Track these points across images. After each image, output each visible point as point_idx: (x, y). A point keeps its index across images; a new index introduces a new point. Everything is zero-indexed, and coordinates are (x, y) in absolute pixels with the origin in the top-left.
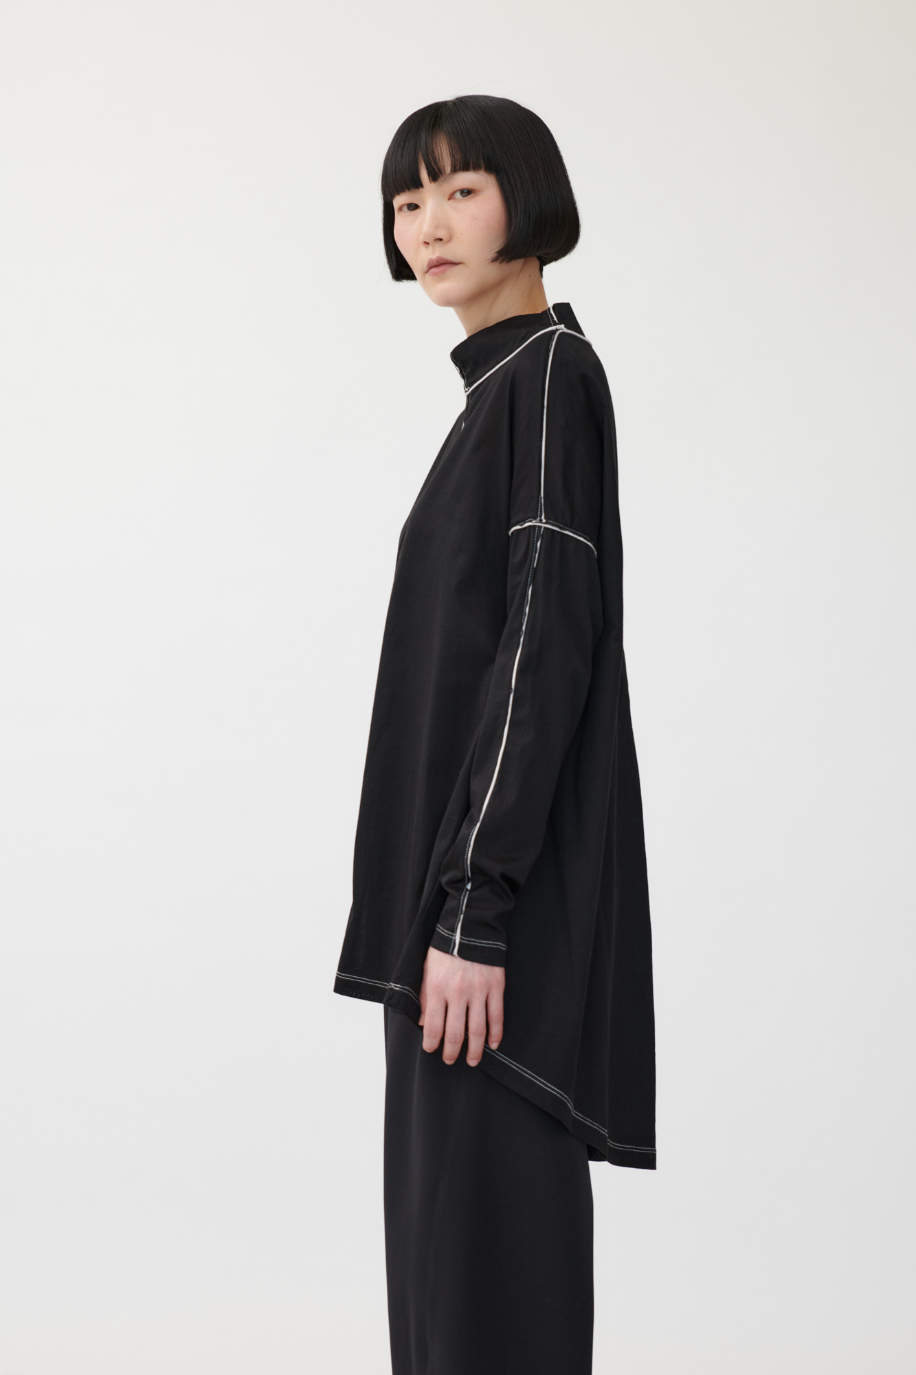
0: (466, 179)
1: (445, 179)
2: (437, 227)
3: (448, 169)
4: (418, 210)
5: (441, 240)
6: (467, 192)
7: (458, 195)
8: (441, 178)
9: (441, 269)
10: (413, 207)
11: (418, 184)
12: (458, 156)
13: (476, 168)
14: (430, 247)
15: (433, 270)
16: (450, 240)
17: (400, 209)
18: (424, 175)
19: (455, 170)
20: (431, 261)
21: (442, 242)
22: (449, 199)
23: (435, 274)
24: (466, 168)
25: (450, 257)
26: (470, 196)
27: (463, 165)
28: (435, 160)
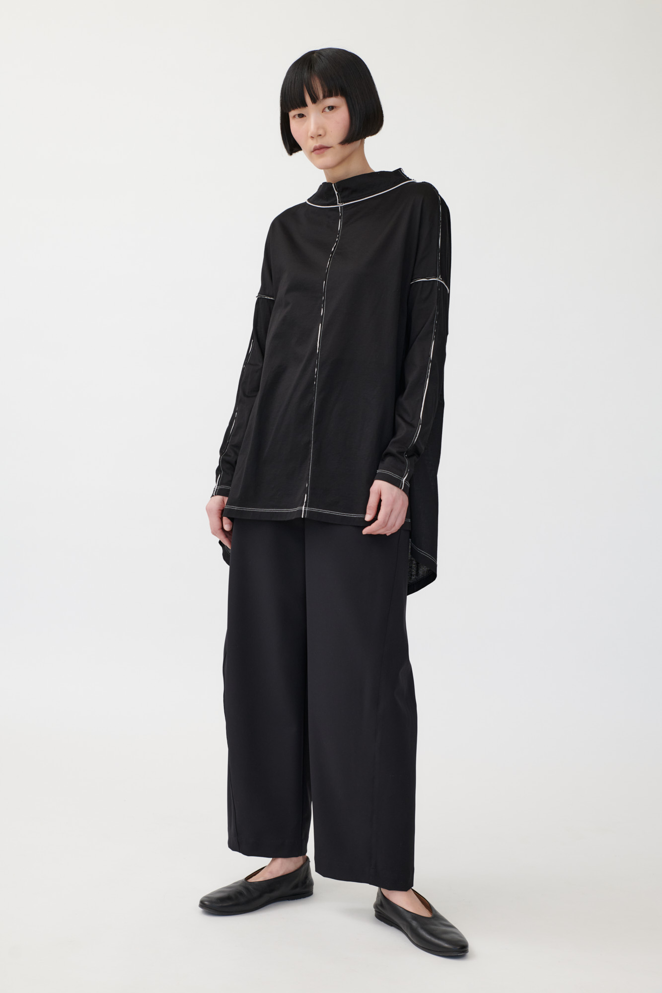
0: (331, 101)
1: (320, 102)
2: (318, 129)
3: (321, 96)
4: (304, 118)
5: (320, 135)
6: (331, 108)
7: (327, 110)
8: (318, 102)
9: (322, 150)
10: (301, 116)
11: (304, 105)
12: (326, 89)
13: (336, 95)
14: (315, 140)
15: (317, 151)
16: (325, 135)
17: (294, 117)
18: (308, 99)
19: (325, 97)
20: (315, 147)
21: (321, 137)
22: (322, 112)
23: (318, 154)
24: (330, 95)
25: (326, 144)
26: (333, 110)
27: (329, 94)
28: (314, 92)
